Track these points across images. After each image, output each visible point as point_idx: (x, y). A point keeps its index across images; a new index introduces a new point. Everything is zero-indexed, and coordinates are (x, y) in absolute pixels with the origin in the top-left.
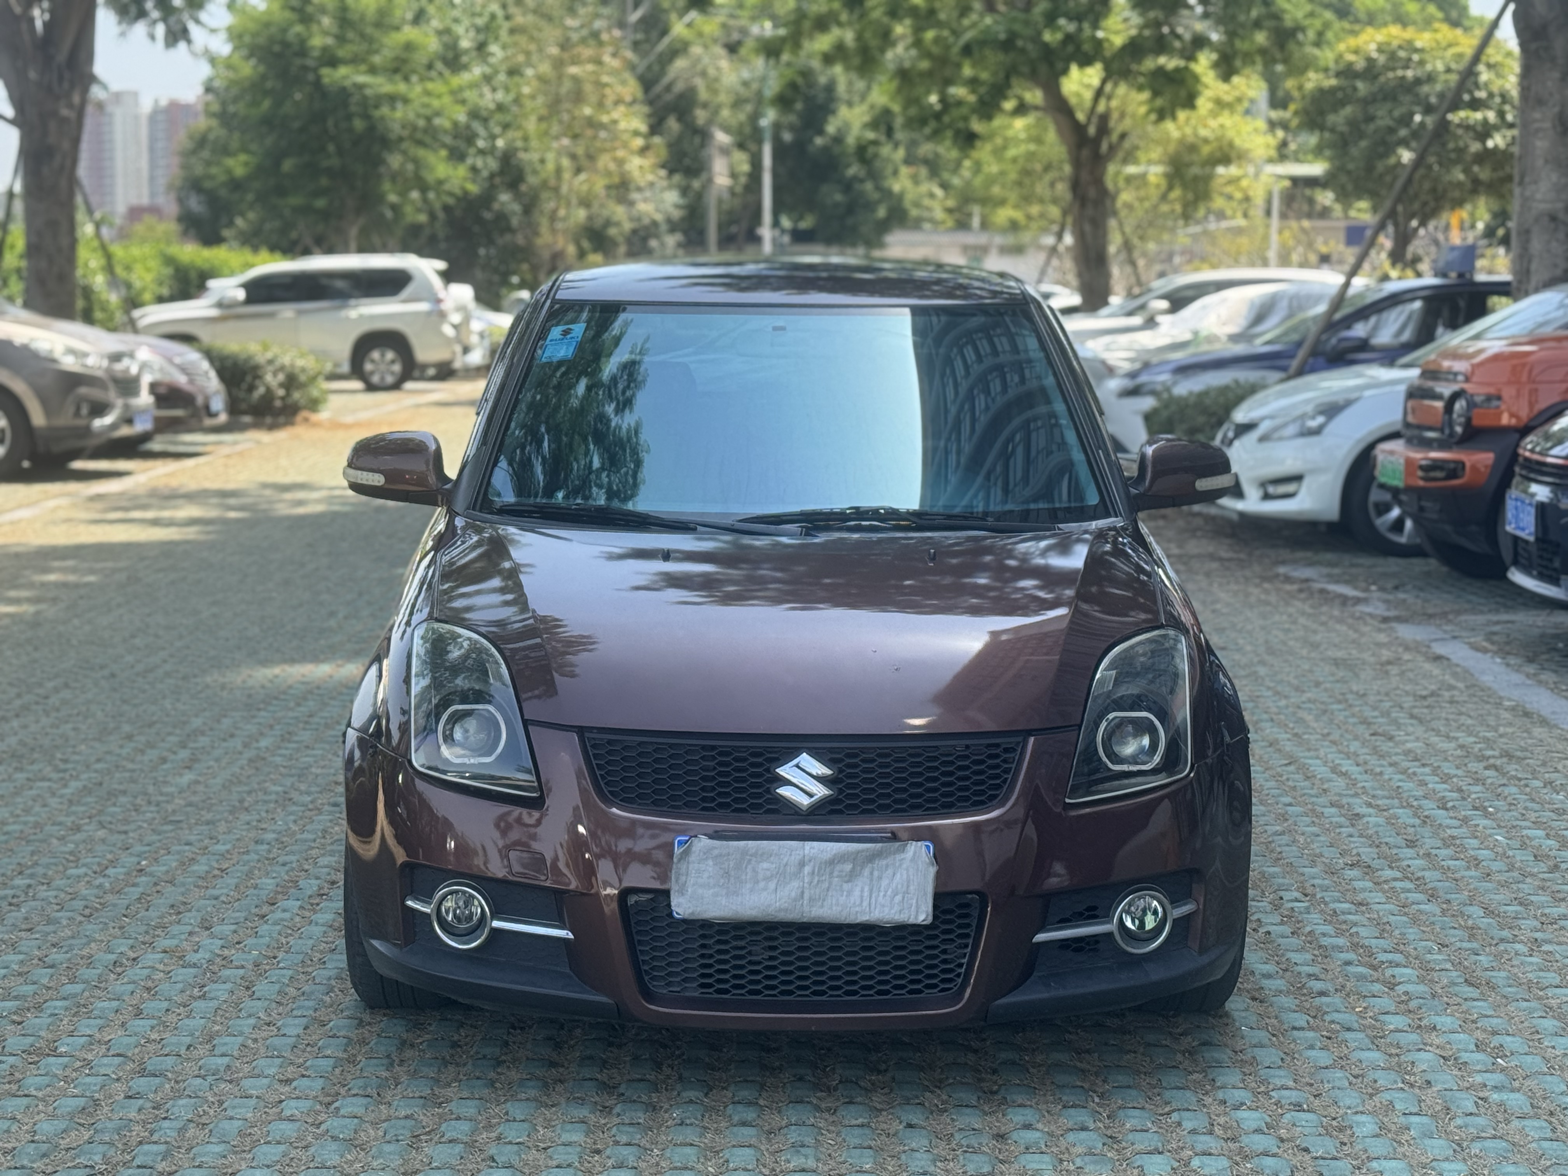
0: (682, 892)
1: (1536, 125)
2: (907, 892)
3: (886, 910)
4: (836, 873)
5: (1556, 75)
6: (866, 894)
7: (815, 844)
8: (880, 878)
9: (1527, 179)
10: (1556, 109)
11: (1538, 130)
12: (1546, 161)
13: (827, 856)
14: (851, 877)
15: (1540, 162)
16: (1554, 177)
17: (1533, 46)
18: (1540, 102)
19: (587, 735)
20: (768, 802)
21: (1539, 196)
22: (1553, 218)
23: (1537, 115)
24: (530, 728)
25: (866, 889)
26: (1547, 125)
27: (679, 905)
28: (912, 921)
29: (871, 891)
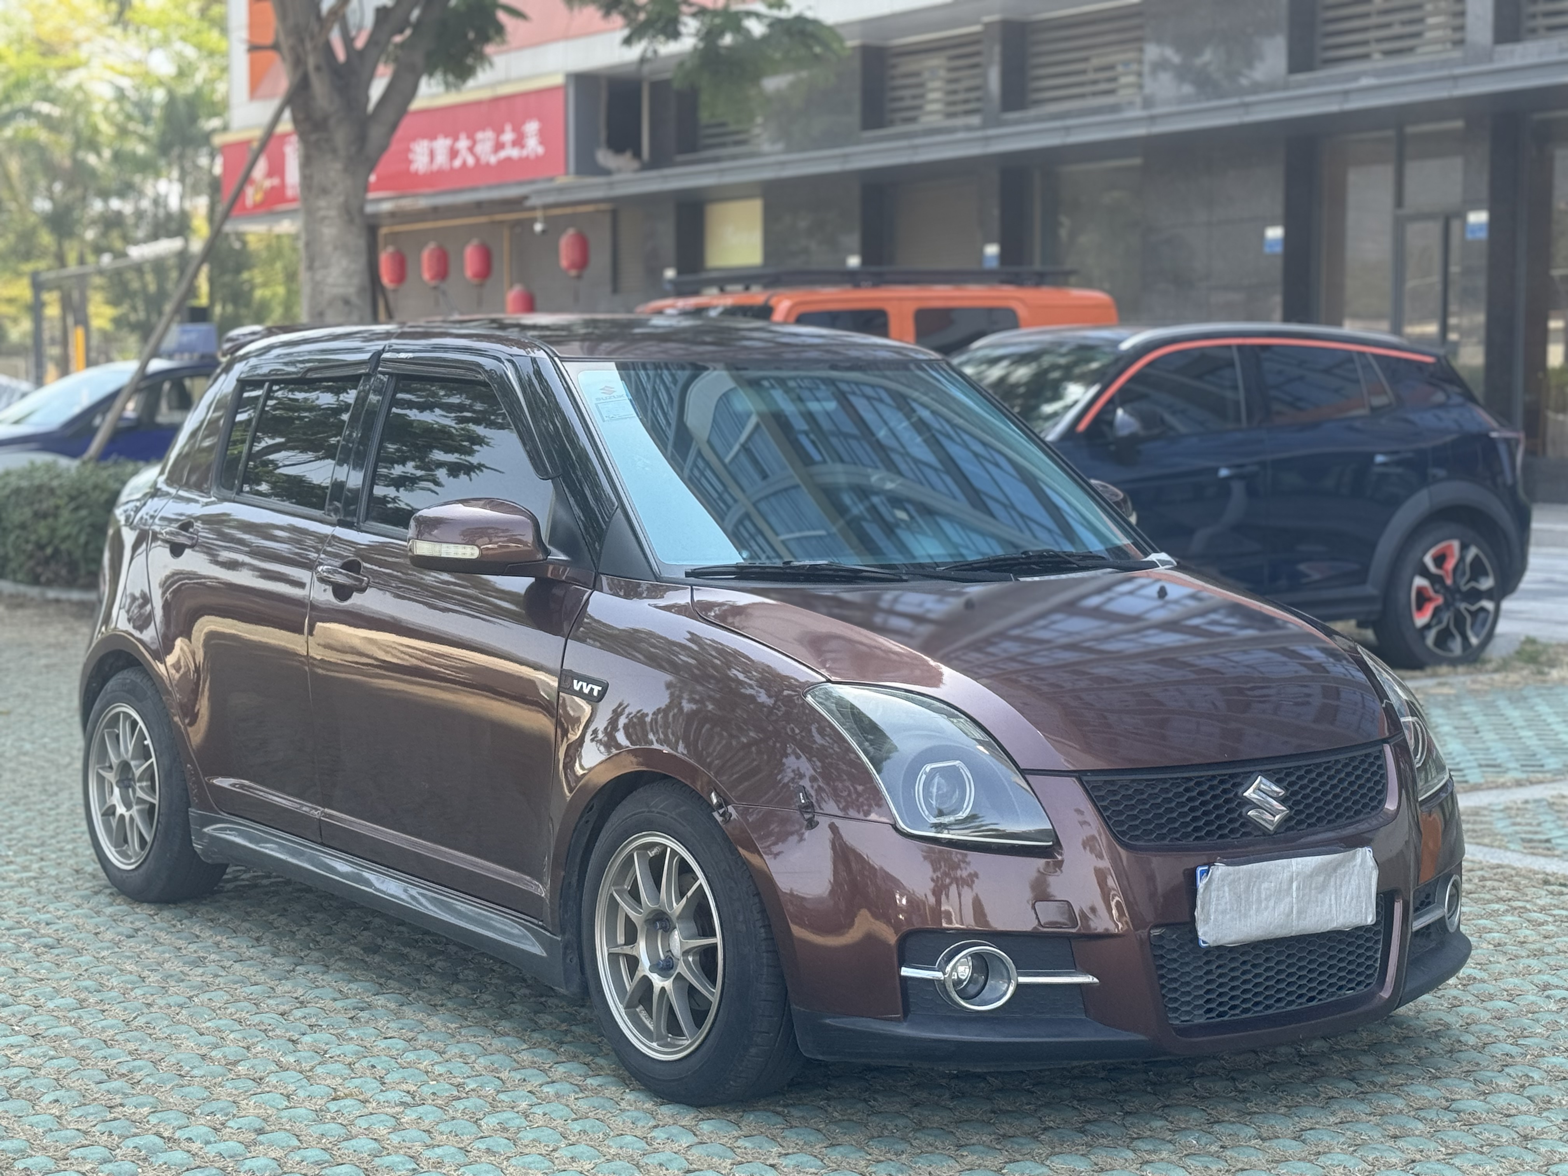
0: (1206, 921)
1: (322, 213)
2: (1359, 897)
3: (1347, 914)
4: (1313, 886)
5: (338, 166)
6: (1333, 902)
7: (1299, 859)
8: (1341, 886)
9: (317, 264)
10: (341, 199)
11: (324, 218)
12: (336, 248)
13: (1308, 870)
14: (1323, 888)
15: (329, 249)
16: (344, 263)
17: (313, 137)
18: (324, 191)
19: (1085, 778)
20: (1243, 825)
21: (330, 280)
22: (347, 302)
23: (322, 203)
24: (1027, 777)
25: (1333, 897)
26: (333, 213)
27: (1205, 934)
28: (1363, 923)
29: (1336, 899)
